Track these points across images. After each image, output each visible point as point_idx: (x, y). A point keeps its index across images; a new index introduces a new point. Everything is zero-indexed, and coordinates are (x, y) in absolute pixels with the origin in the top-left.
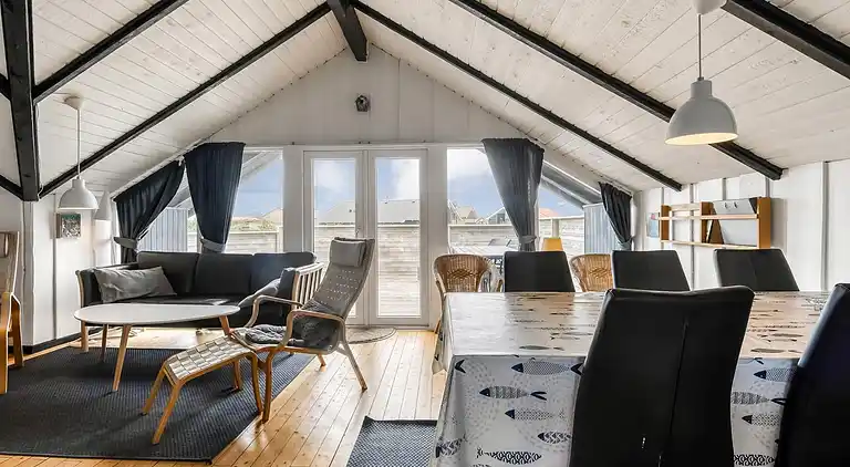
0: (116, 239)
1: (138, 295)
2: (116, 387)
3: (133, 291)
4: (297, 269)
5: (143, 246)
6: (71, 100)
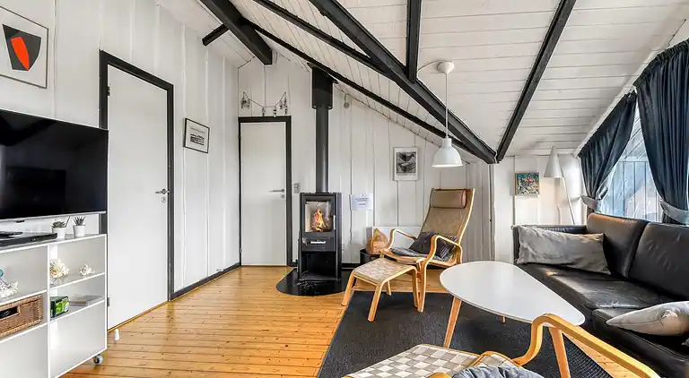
0: (583, 198)
3: (547, 256)
6: (439, 67)
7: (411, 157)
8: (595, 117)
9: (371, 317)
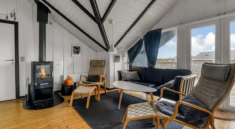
0: (128, 63)
1: (131, 79)
2: (119, 108)
3: (129, 78)
4: (182, 77)
5: (134, 65)
6: (111, 22)
7: (78, 48)
8: (133, 43)
9: (87, 107)
